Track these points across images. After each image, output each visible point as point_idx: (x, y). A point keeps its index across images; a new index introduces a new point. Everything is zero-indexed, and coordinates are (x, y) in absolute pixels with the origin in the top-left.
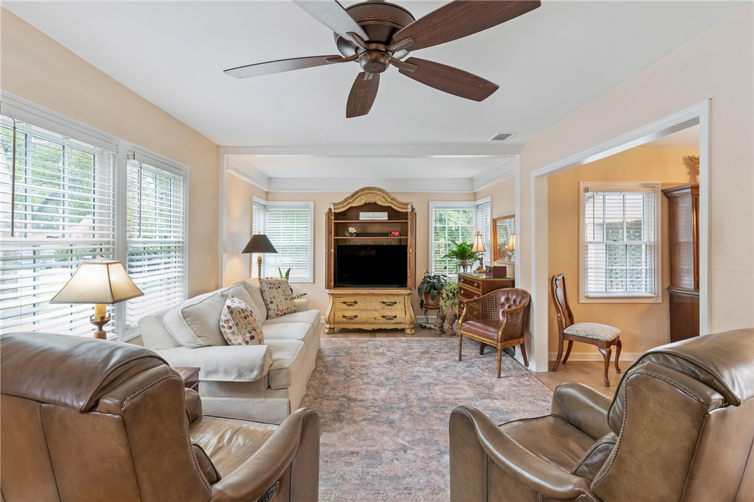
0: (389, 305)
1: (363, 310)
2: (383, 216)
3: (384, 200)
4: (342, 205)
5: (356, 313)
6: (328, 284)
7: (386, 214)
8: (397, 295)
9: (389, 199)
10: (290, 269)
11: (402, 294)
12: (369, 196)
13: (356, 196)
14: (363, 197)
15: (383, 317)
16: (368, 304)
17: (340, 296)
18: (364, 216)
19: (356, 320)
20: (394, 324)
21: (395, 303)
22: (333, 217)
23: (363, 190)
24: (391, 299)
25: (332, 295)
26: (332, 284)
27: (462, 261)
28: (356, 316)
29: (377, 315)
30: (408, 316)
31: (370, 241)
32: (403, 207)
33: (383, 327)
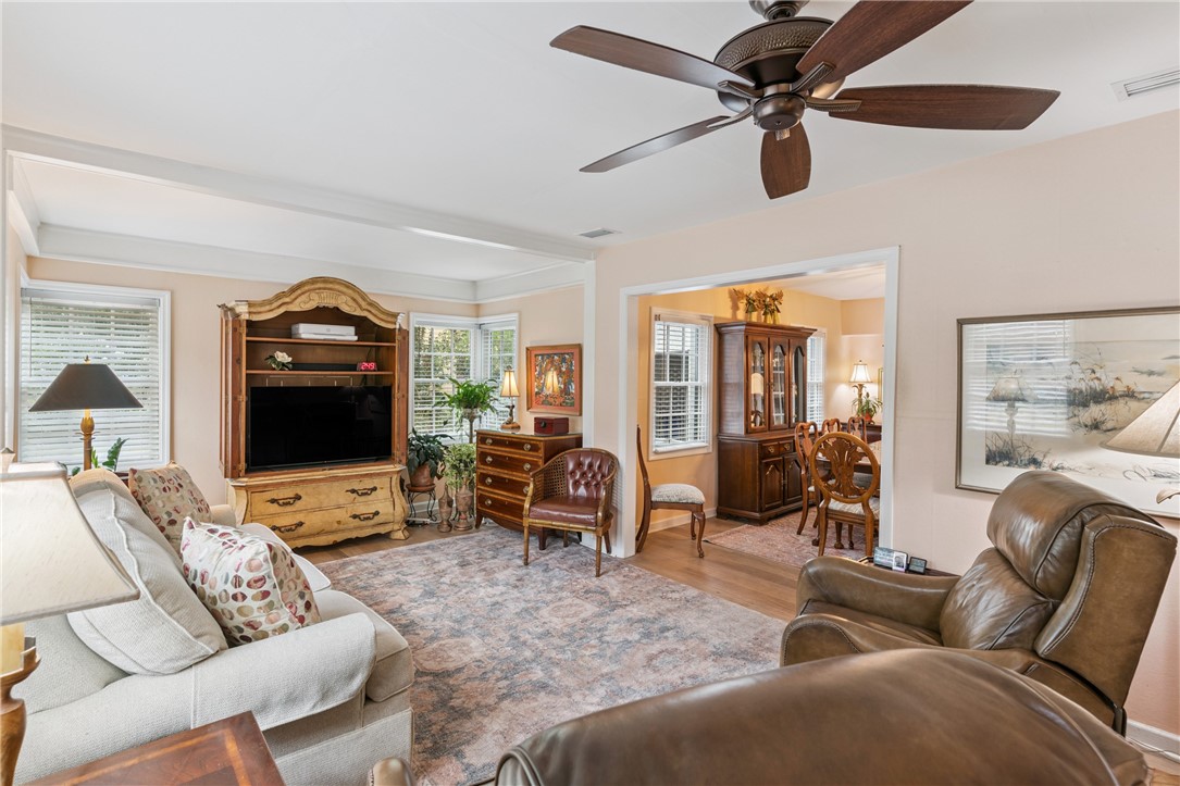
0: (363, 494)
1: (313, 510)
2: (347, 334)
3: (354, 305)
4: (268, 308)
5: (300, 518)
6: (234, 468)
7: (352, 329)
8: (379, 474)
9: (363, 304)
10: (120, 444)
11: (388, 473)
12: (325, 294)
13: (299, 292)
14: (314, 295)
15: (355, 517)
16: (322, 497)
17: (264, 488)
18: (307, 331)
19: (301, 530)
20: (374, 526)
21: (375, 489)
22: (244, 330)
23: (314, 281)
24: (368, 483)
25: (247, 488)
26: (243, 465)
27: (469, 410)
28: (301, 524)
29: (343, 515)
30: (399, 509)
31: (307, 378)
32: (390, 319)
33: (353, 535)
